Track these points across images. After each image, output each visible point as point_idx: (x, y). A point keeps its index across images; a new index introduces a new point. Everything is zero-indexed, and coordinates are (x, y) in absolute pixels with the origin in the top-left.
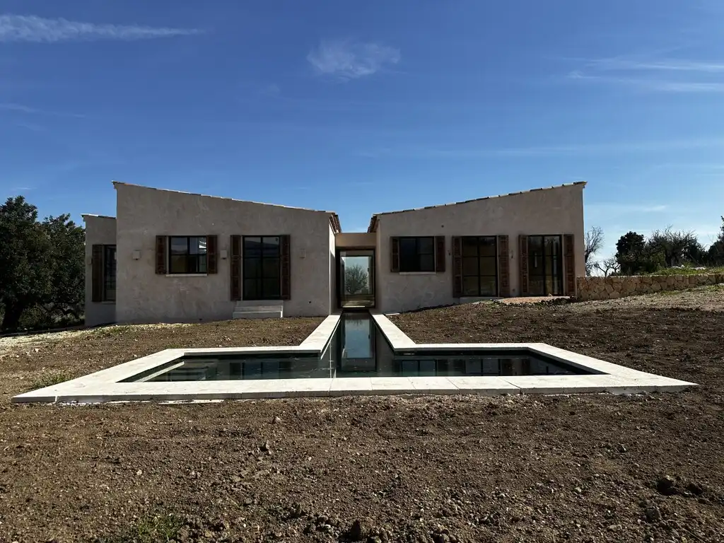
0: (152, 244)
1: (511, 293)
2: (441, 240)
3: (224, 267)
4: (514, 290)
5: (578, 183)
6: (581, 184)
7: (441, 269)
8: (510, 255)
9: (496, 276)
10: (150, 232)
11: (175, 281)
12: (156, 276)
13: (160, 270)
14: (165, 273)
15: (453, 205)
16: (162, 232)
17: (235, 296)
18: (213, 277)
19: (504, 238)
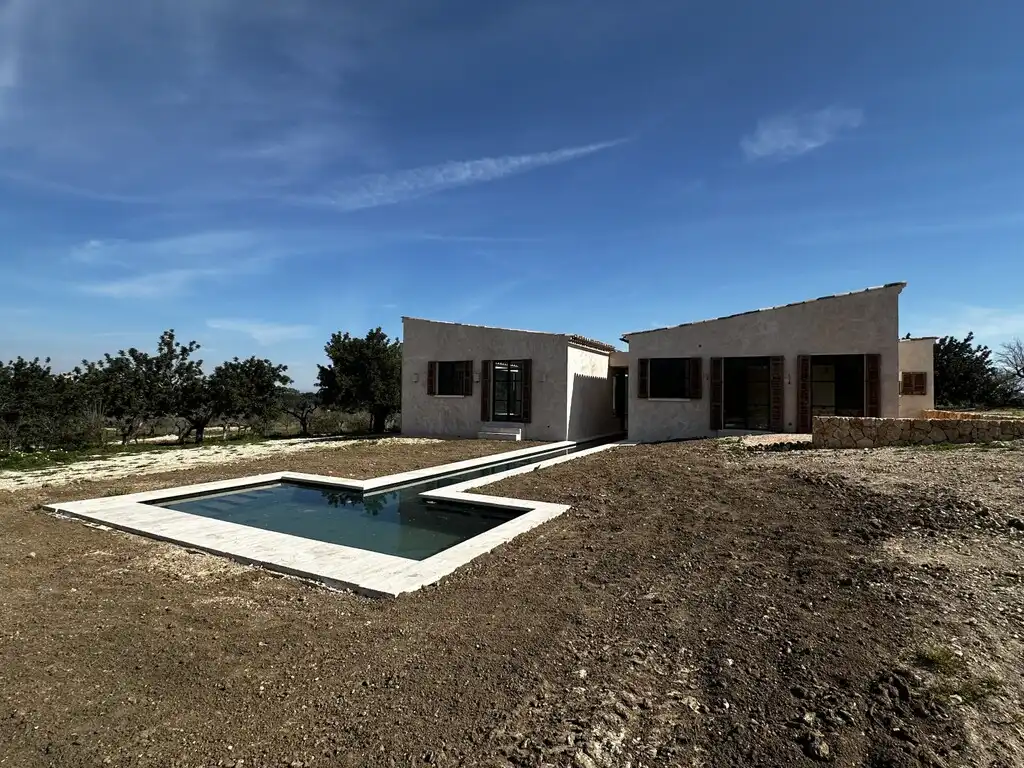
0: (425, 369)
1: (786, 426)
2: (696, 362)
3: (477, 389)
4: (790, 424)
5: (891, 285)
6: (898, 287)
7: (696, 395)
8: (786, 381)
9: (769, 405)
10: (425, 358)
11: (442, 402)
12: (429, 396)
13: (431, 392)
14: (435, 394)
15: (714, 321)
16: (433, 360)
17: (485, 417)
18: (468, 398)
19: (778, 361)
